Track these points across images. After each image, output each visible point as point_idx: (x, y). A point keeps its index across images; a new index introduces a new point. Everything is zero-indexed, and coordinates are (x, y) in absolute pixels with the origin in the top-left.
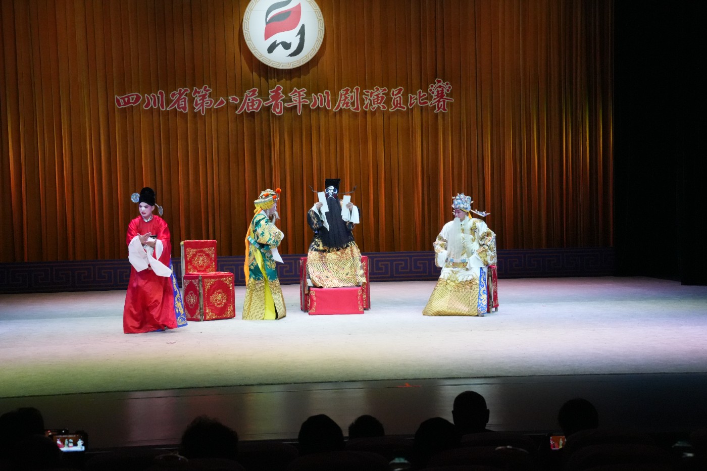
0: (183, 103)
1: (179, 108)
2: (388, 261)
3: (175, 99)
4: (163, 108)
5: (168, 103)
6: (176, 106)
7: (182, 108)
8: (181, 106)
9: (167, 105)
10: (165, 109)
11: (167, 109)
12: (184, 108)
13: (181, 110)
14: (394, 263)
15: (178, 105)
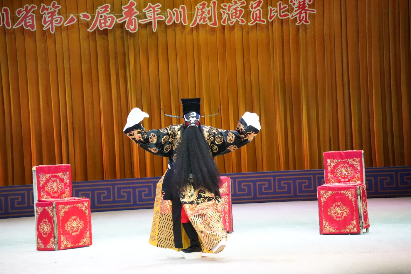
0: (31, 21)
1: (27, 26)
2: (251, 181)
3: (21, 16)
4: (9, 26)
5: (14, 20)
6: (23, 23)
7: (30, 25)
8: (28, 24)
9: (14, 22)
10: (10, 28)
11: (14, 27)
12: (32, 26)
13: (29, 28)
14: (258, 183)
15: (26, 23)
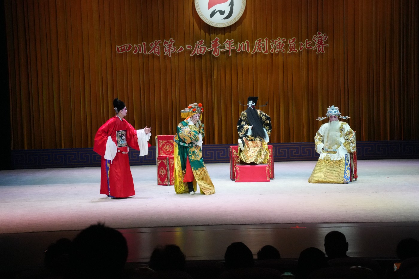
0: (158, 50)
1: (155, 53)
3: (152, 47)
4: (145, 53)
5: (149, 49)
6: (153, 51)
7: (157, 53)
8: (156, 52)
9: (148, 51)
10: (146, 54)
11: (148, 54)
12: (158, 53)
13: (157, 54)
15: (155, 51)
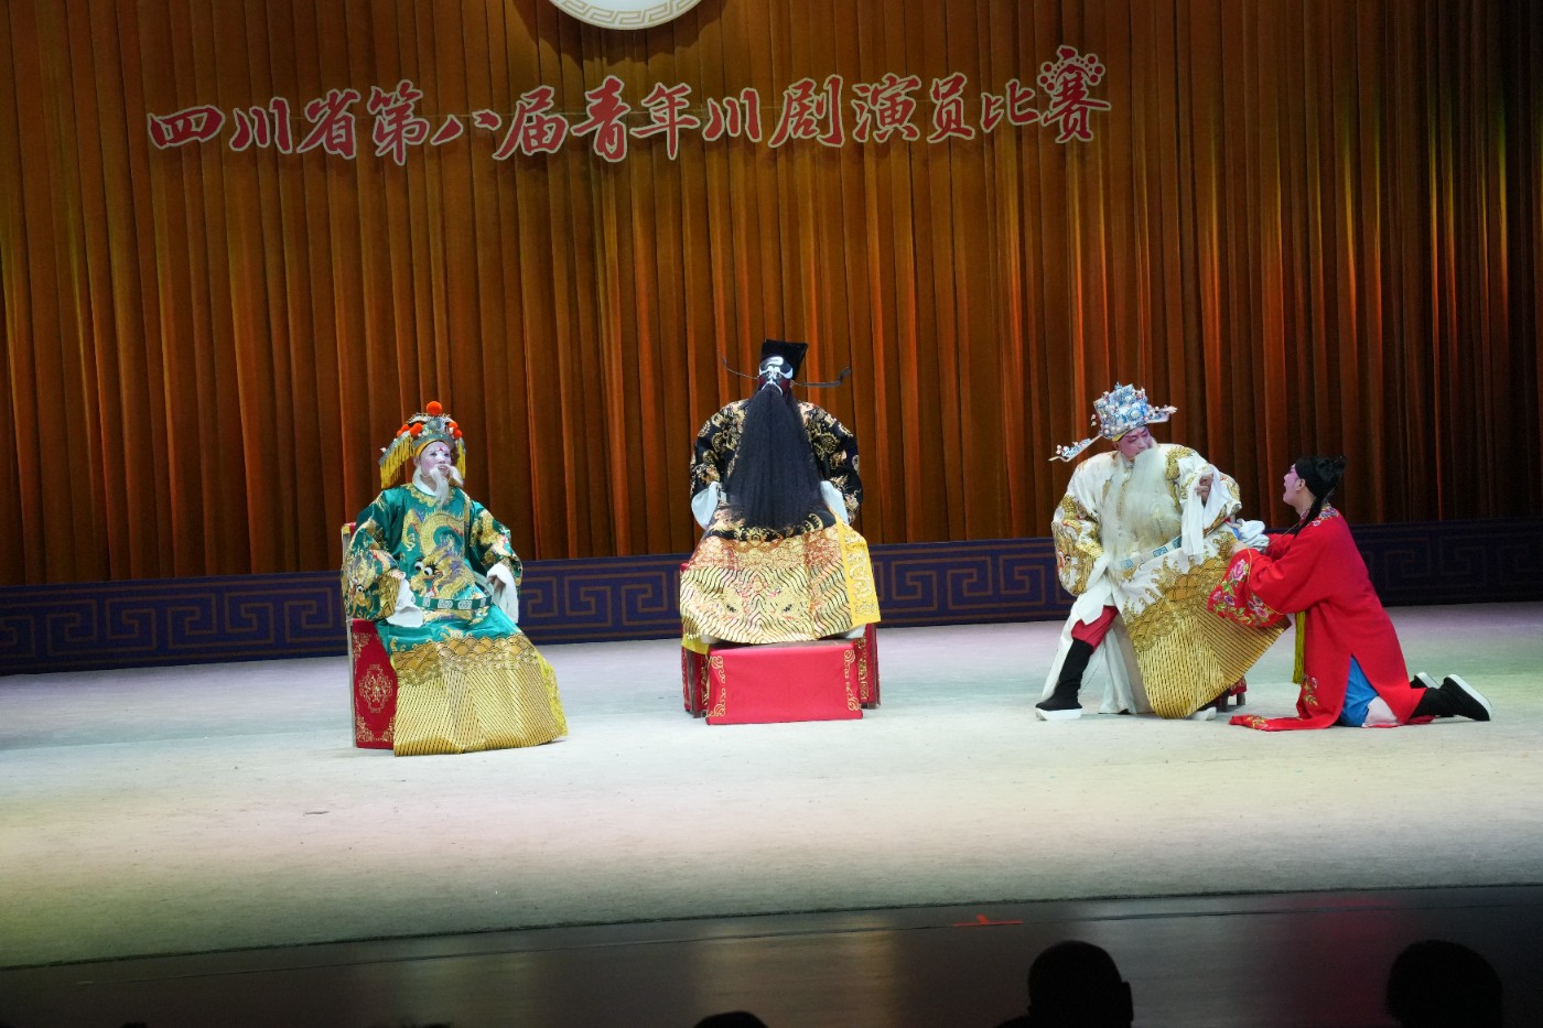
0: (343, 132)
1: (333, 147)
2: (931, 567)
3: (318, 121)
4: (286, 148)
5: (301, 129)
6: (323, 139)
7: (340, 145)
8: (336, 141)
9: (298, 137)
10: (290, 151)
11: (299, 150)
12: (347, 147)
13: (339, 151)
14: (950, 572)
15: (330, 139)
